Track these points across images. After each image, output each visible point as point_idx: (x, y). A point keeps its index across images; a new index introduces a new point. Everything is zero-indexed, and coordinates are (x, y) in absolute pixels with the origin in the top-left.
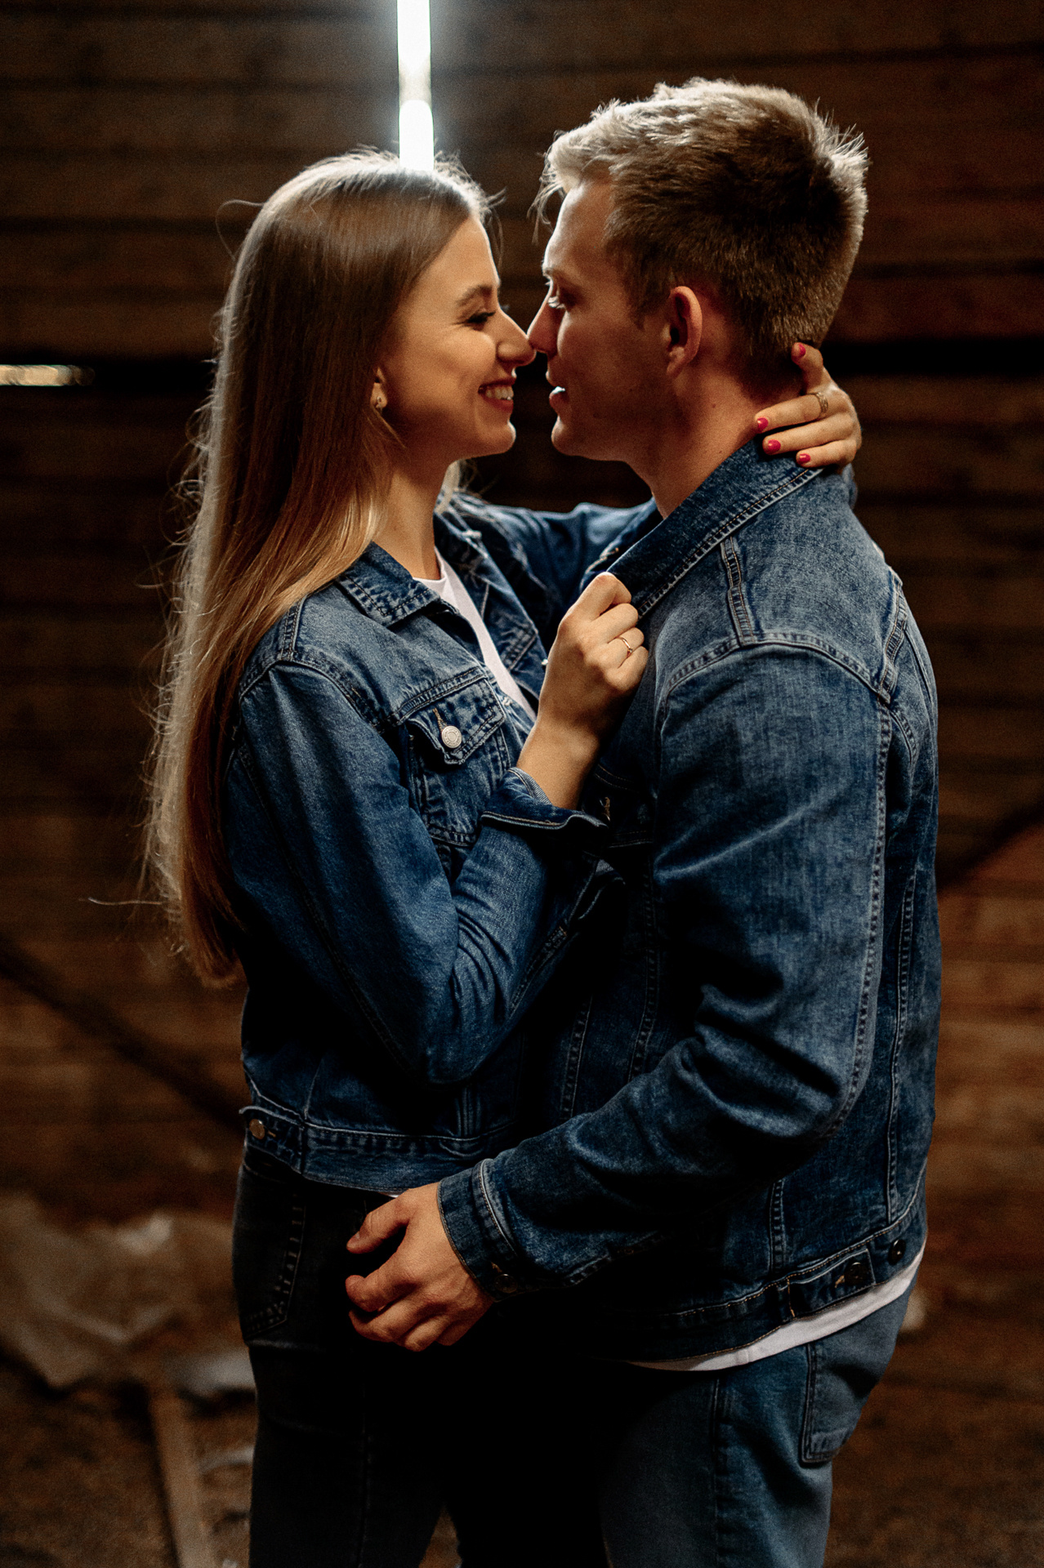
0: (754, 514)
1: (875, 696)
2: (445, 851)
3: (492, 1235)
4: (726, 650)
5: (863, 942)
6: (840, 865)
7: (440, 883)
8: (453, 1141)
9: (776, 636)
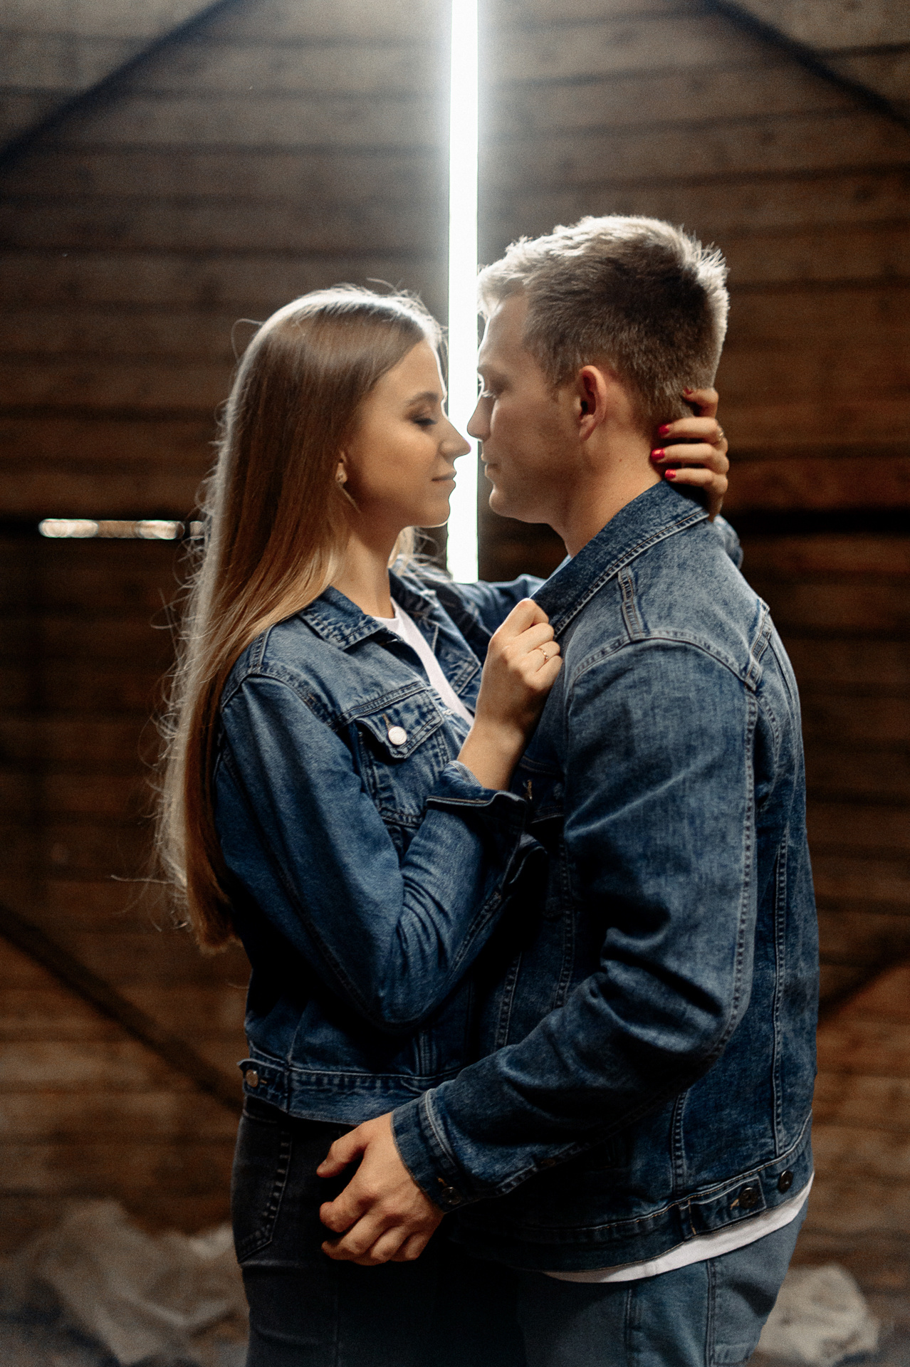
0: (646, 548)
1: (743, 684)
2: (396, 831)
3: (436, 1151)
4: (620, 644)
5: (737, 886)
6: (716, 819)
7: (390, 854)
8: (412, 1079)
9: (661, 633)
